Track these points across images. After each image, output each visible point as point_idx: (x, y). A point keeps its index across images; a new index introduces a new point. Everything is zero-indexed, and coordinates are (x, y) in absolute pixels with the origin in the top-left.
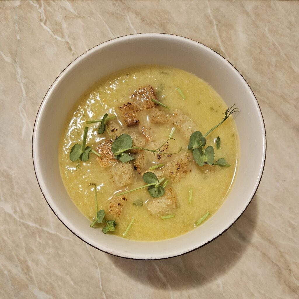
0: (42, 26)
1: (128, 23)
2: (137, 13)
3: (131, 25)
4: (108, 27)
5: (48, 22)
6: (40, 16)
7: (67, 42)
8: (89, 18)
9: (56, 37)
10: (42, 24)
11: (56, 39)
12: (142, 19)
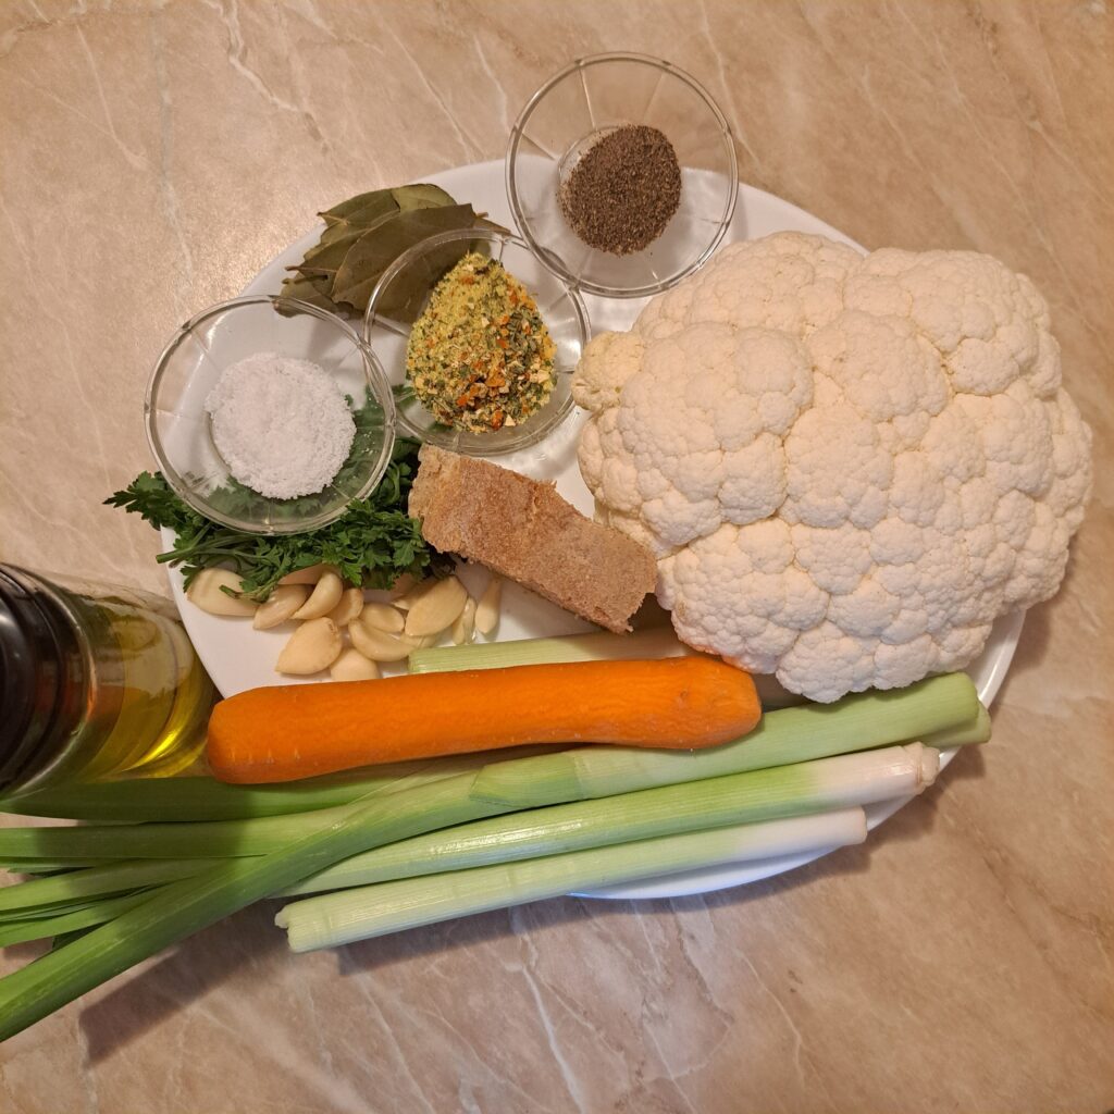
0: (234, 67)
1: (479, 61)
2: (503, 34)
3: (486, 67)
4: (420, 74)
5: (250, 58)
6: (229, 39)
7: (308, 116)
8: (367, 45)
9: (276, 99)
10: (234, 60)
11: (275, 105)
12: (517, 49)
